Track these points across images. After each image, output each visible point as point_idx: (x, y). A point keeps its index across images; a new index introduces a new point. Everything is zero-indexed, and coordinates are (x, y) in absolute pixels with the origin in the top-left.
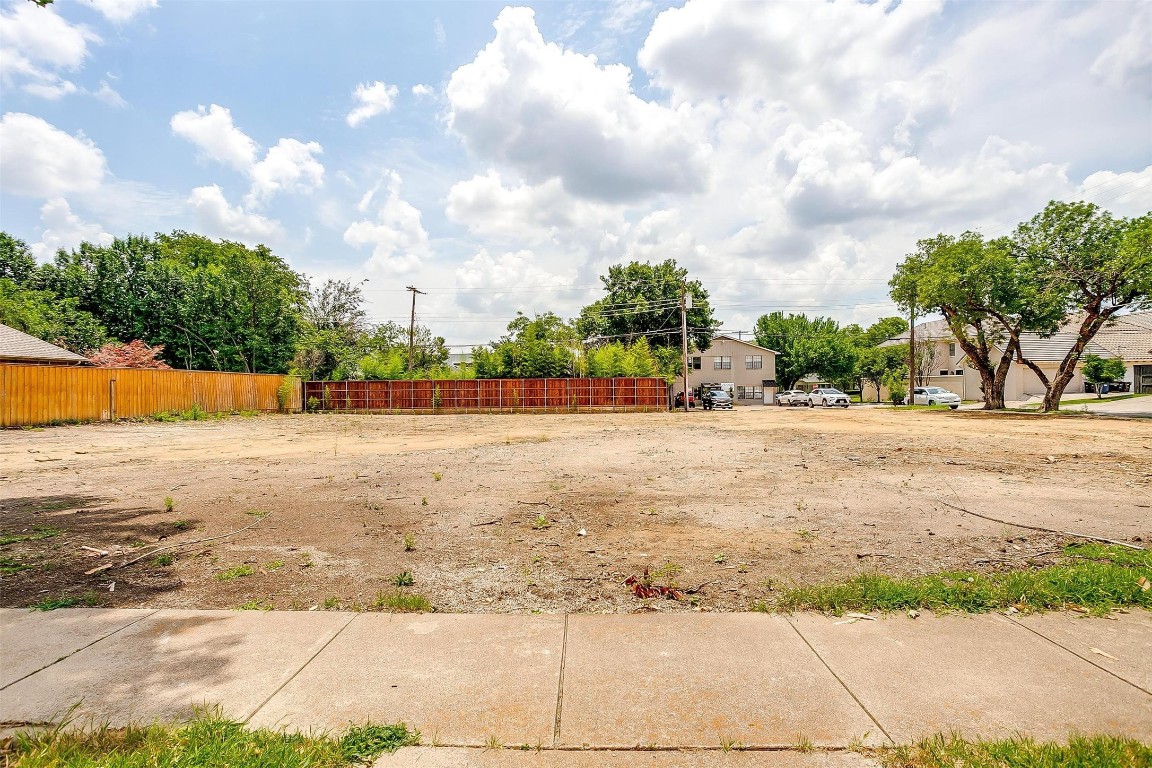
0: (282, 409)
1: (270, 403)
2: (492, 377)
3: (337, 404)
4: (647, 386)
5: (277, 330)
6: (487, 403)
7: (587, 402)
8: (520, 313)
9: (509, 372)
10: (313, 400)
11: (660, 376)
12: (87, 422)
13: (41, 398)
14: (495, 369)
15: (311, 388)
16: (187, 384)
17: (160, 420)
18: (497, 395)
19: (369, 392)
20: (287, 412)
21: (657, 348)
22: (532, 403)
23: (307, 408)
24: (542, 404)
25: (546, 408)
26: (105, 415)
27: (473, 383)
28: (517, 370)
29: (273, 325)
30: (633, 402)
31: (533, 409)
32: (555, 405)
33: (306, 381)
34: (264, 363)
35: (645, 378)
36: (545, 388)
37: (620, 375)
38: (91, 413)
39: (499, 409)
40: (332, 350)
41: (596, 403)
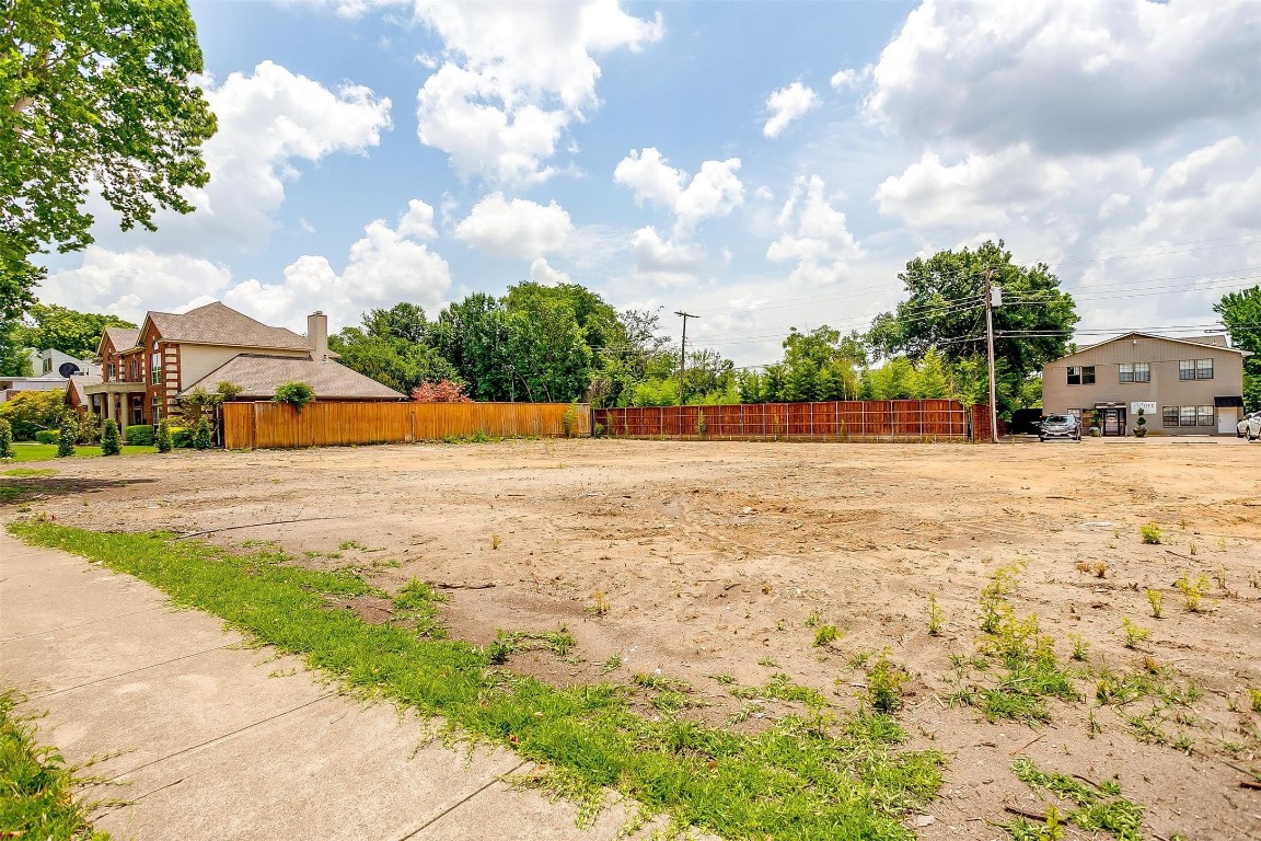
0: (567, 434)
1: (556, 428)
2: (755, 402)
3: (617, 431)
4: (936, 410)
5: (568, 363)
6: (751, 430)
7: (859, 430)
8: (793, 329)
9: (773, 396)
10: (599, 426)
11: (956, 396)
12: (393, 442)
13: (365, 426)
14: (757, 393)
15: (598, 416)
16: (474, 413)
17: (449, 442)
18: (761, 421)
19: (645, 418)
20: (574, 437)
21: (959, 361)
22: (797, 430)
23: (594, 434)
24: (808, 431)
25: (812, 436)
26: (407, 438)
27: (736, 408)
28: (780, 394)
29: (564, 360)
30: (917, 430)
31: (799, 437)
32: (822, 432)
33: (595, 408)
34: (558, 394)
35: (937, 399)
36: (812, 413)
37: (901, 397)
38: (398, 436)
39: (763, 437)
40: (619, 378)
41: (869, 431)
